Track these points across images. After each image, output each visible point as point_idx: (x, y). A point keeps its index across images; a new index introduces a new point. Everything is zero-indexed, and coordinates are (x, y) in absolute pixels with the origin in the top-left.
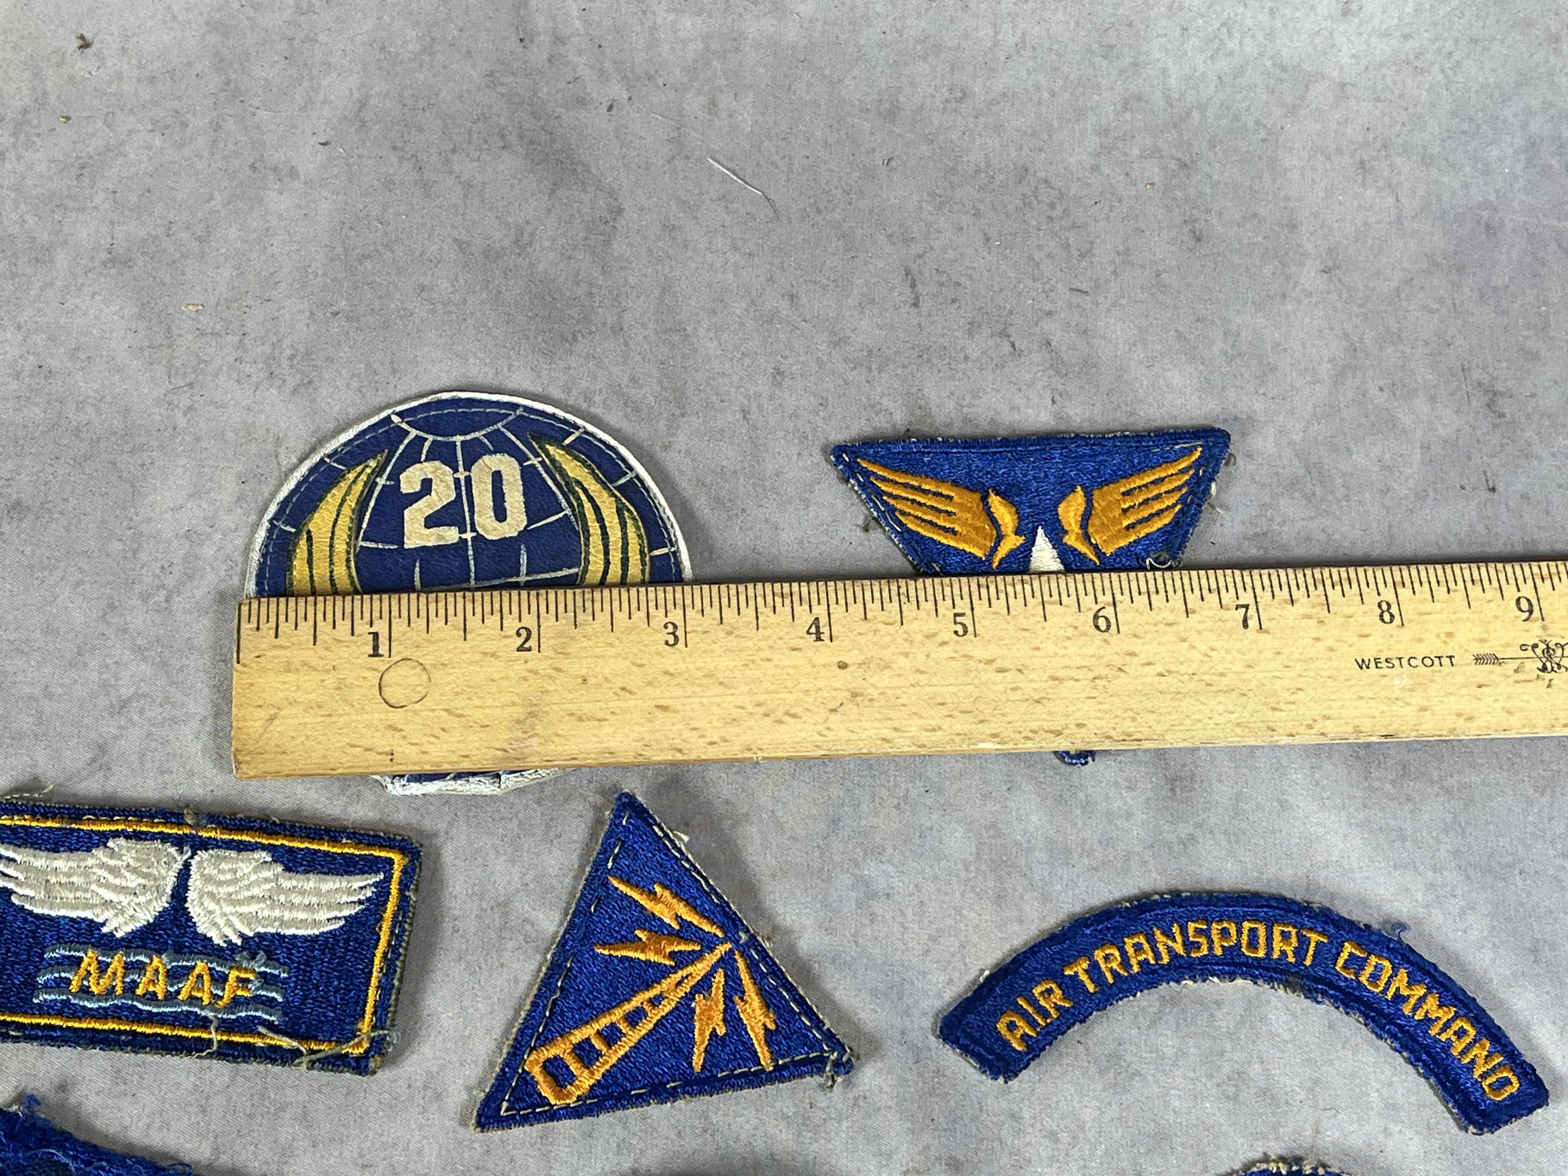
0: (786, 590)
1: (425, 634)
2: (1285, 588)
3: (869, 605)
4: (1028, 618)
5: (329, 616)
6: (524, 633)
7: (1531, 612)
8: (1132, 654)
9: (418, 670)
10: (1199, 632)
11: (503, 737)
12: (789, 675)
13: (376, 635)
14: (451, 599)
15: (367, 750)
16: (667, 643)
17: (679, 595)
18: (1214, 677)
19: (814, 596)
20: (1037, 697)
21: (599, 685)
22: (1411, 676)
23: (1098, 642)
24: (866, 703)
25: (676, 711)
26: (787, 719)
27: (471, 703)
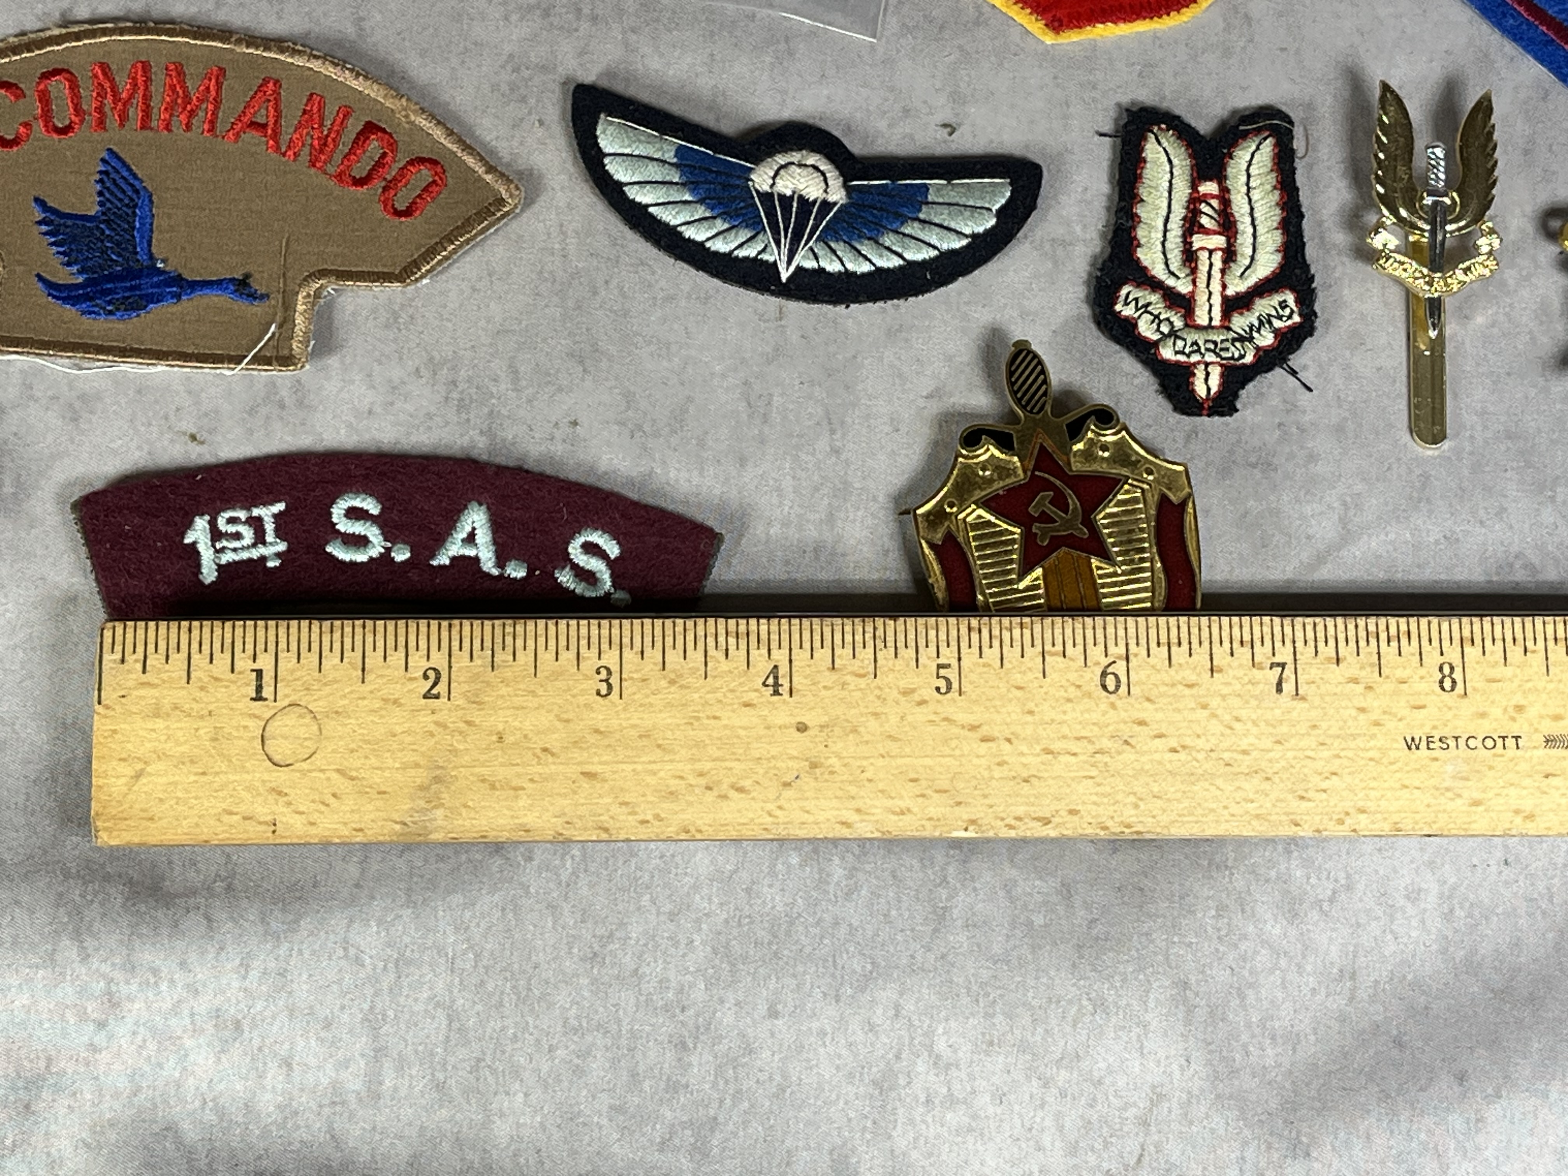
0: (742, 628)
1: (317, 674)
2: (1332, 642)
3: (838, 651)
4: (1024, 673)
5: (206, 647)
6: (431, 674)
8: (1142, 722)
9: (309, 716)
10: (1224, 697)
11: (402, 808)
12: (738, 737)
13: (259, 673)
14: (348, 630)
15: (245, 818)
16: (598, 693)
17: (616, 631)
18: (1235, 755)
19: (774, 637)
20: (1025, 775)
21: (516, 743)
22: (1466, 761)
23: (1103, 707)
24: (826, 776)
25: (605, 780)
26: (733, 794)
27: (368, 762)
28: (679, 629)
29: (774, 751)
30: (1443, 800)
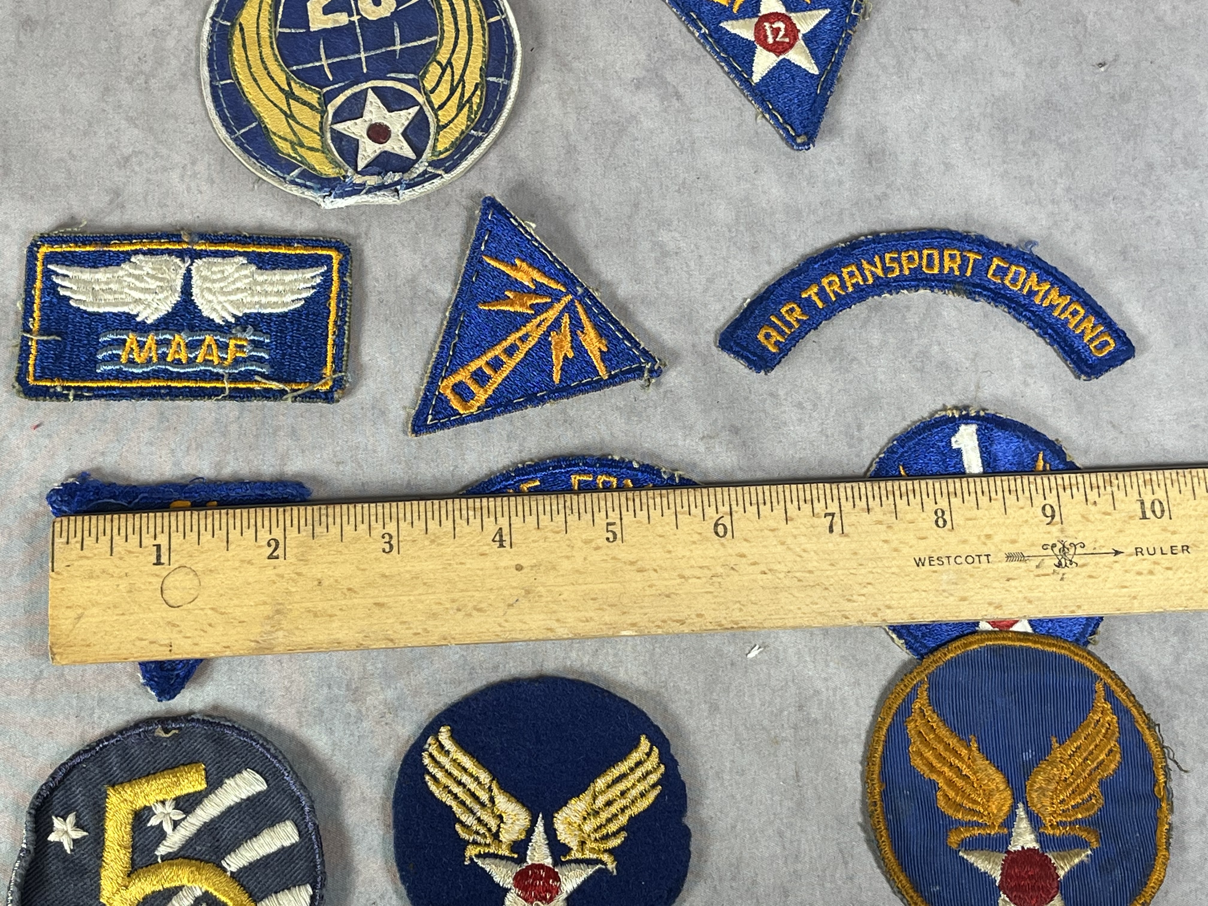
0: (478, 504)
1: (196, 546)
2: (864, 498)
3: (541, 516)
4: (664, 527)
5: (123, 531)
6: (273, 543)
7: (1053, 517)
8: (743, 556)
9: (192, 574)
10: (795, 537)
11: (255, 631)
12: (477, 576)
13: (159, 547)
15: (151, 643)
16: (384, 551)
17: (394, 510)
18: (804, 574)
19: (499, 509)
20: (667, 592)
21: (330, 586)
22: (956, 572)
23: (716, 546)
24: (536, 599)
25: (390, 608)
26: (475, 613)
27: (232, 602)
28: (436, 507)
29: (502, 583)
30: (941, 598)
